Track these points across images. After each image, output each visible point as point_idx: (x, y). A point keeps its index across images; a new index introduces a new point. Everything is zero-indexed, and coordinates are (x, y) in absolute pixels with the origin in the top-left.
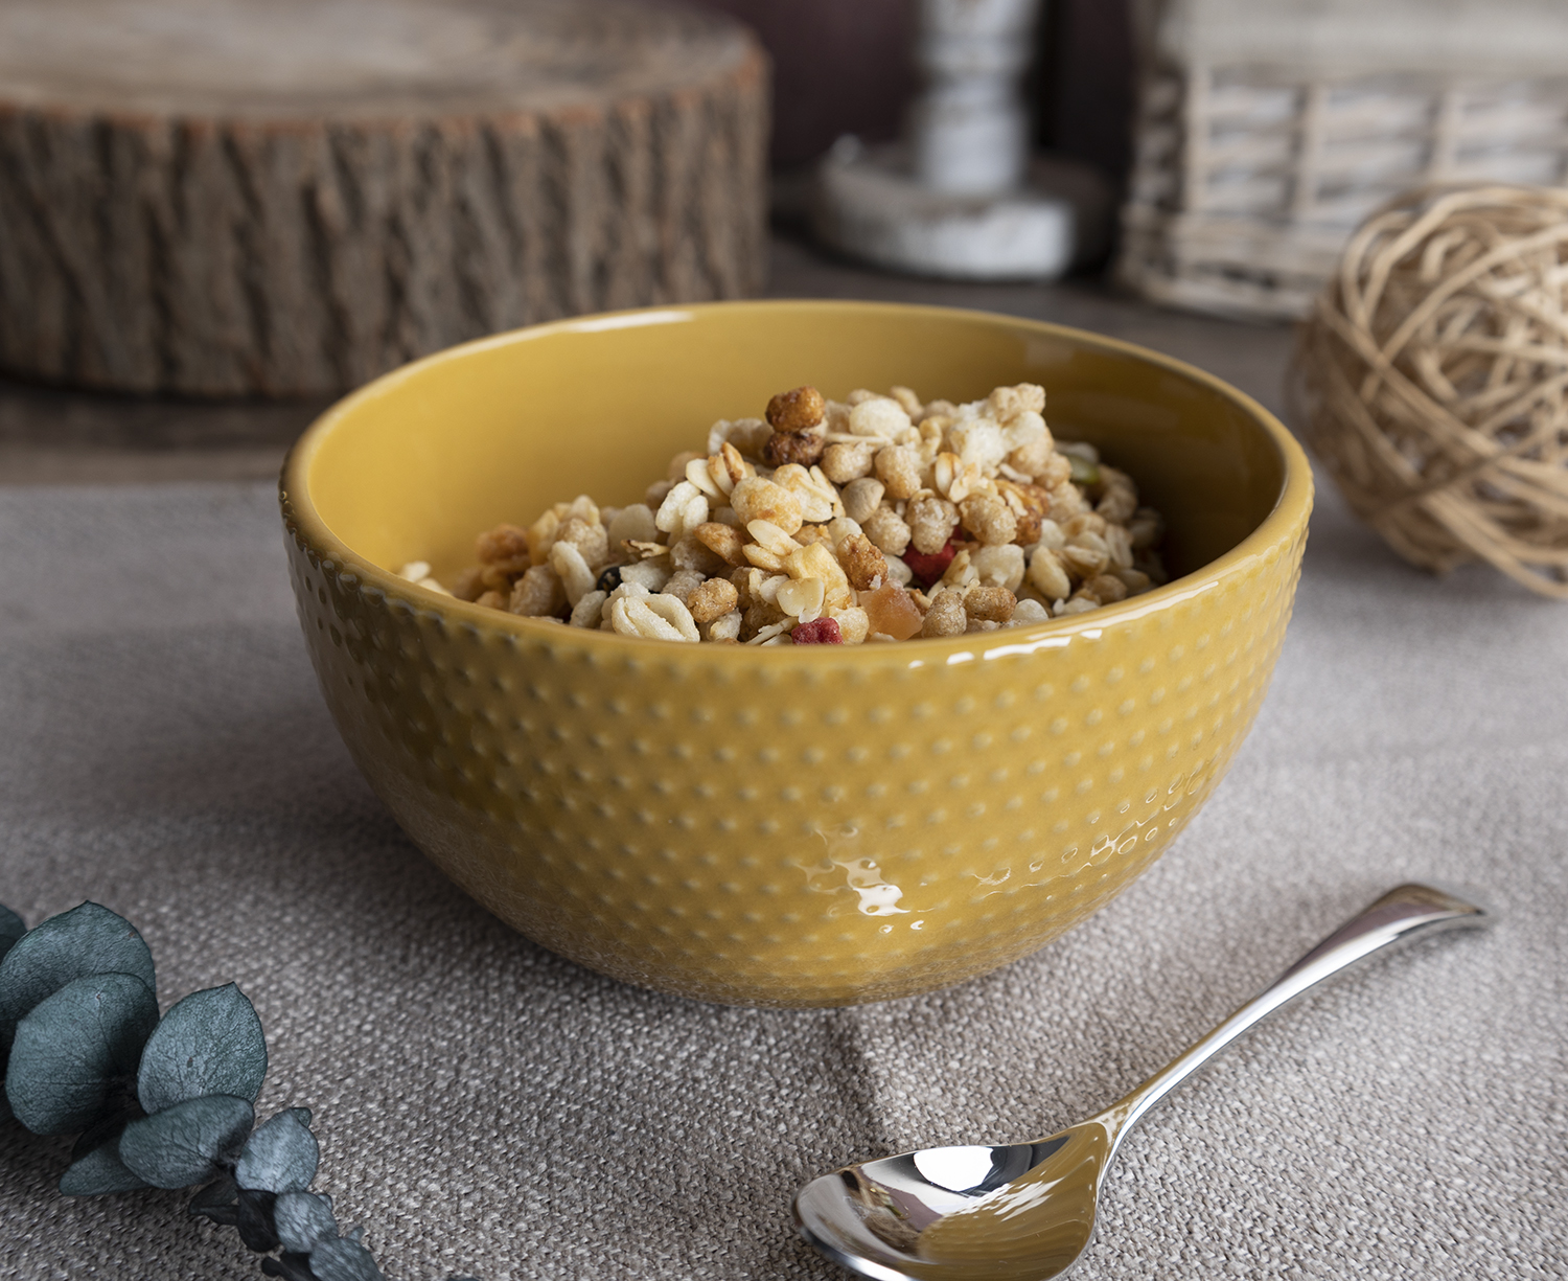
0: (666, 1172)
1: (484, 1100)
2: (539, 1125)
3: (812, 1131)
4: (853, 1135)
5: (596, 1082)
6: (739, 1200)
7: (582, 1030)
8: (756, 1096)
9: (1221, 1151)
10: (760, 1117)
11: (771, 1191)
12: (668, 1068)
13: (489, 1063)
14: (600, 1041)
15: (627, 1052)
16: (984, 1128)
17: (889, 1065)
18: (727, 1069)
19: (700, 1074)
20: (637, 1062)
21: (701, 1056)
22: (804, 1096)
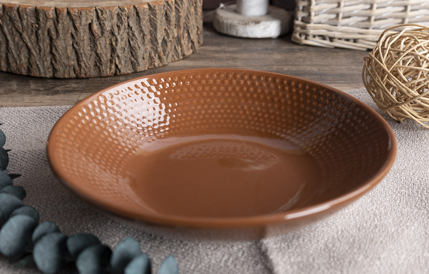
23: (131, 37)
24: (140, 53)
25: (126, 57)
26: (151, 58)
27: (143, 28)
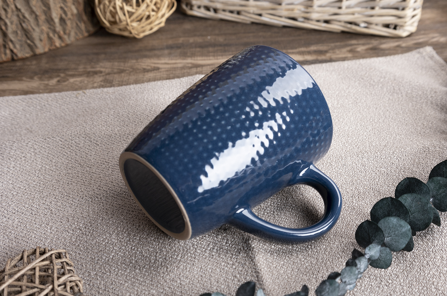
0: (208, 281)
1: (163, 264)
2: (177, 270)
3: (241, 267)
4: (251, 268)
5: (189, 257)
6: (225, 288)
7: (184, 243)
8: (227, 258)
9: (335, 268)
10: (229, 264)
11: (232, 285)
12: (206, 252)
13: (163, 254)
14: (189, 246)
15: (196, 249)
16: (281, 266)
17: (258, 248)
18: (220, 252)
19: (214, 254)
20: (198, 251)
21: (213, 249)
22: (239, 257)
23: (22, 19)
24: (36, 35)
25: (20, 41)
26: (50, 39)
27: (34, 9)
